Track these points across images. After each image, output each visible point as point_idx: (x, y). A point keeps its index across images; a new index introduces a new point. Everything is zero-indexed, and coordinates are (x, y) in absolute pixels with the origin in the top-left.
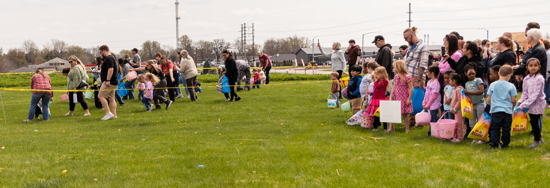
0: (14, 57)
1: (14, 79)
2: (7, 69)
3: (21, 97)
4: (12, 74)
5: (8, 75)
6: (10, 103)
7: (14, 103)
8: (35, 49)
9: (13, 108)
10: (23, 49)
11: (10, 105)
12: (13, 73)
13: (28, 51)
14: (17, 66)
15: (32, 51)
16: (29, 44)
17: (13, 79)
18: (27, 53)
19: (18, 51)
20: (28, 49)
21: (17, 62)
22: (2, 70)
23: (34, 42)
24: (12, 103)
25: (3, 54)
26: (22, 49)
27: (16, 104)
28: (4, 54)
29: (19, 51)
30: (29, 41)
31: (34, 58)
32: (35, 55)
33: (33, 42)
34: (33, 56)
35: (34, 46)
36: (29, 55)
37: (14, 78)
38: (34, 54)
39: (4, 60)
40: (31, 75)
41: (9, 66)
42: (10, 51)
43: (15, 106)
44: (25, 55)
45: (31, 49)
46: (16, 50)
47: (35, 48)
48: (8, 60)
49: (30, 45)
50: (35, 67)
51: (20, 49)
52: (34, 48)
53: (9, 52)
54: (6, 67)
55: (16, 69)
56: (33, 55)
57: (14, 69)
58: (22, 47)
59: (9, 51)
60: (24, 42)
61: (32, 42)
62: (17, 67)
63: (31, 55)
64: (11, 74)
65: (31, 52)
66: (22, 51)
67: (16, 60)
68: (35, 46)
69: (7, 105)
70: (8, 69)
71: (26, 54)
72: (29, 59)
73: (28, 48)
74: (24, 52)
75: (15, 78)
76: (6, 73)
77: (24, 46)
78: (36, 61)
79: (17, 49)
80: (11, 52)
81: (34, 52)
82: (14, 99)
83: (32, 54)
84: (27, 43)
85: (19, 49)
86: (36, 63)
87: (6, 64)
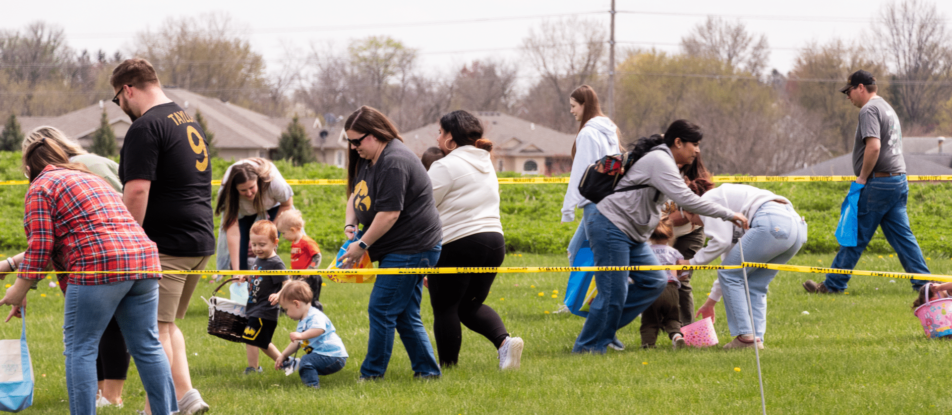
0: (826, 89)
1: (825, 213)
2: (784, 155)
3: (856, 309)
4: (813, 184)
5: (789, 184)
6: (794, 343)
7: (819, 342)
8: (944, 49)
9: (813, 371)
10: (877, 46)
11: (796, 350)
12: (821, 178)
13: (902, 61)
14: (841, 138)
15: (926, 58)
16: (909, 20)
17: (818, 214)
18: (899, 70)
19: (847, 60)
20: (907, 49)
21: (843, 116)
22: (761, 161)
23: (939, 13)
24: (804, 344)
25: (766, 73)
26: (873, 50)
27: (825, 349)
28: (775, 72)
29: (854, 60)
30: (910, 6)
31: (934, 99)
32: (938, 84)
33: (933, 11)
34: (930, 86)
35: (937, 32)
36: (909, 82)
37: (819, 207)
38: (936, 78)
39: (774, 105)
40: (915, 192)
41: (795, 140)
42: (809, 53)
43: (819, 357)
44: (887, 83)
45: (920, 49)
46: (839, 50)
47: (945, 45)
48: (794, 108)
49: (916, 27)
50: (935, 150)
51: (861, 49)
52: (936, 45)
53: (799, 62)
54: (782, 143)
55: (836, 153)
56: (929, 81)
57: (823, 156)
58: (870, 33)
59: (798, 54)
60: (884, 12)
61: (928, 10)
62: (840, 144)
63: (917, 83)
64: (807, 179)
65: (916, 69)
66: (868, 57)
67: (836, 109)
68: (946, 33)
69: (780, 351)
70: (790, 155)
71: (894, 78)
72: (910, 105)
73: (904, 43)
74: (879, 66)
75: (828, 208)
76: (777, 174)
77: (885, 31)
78: (945, 115)
79: (846, 45)
80: (810, 64)
81: (936, 64)
82: (818, 319)
83: (926, 79)
84: (898, 16)
85: (857, 45)
86: (944, 125)
87: (781, 131)
